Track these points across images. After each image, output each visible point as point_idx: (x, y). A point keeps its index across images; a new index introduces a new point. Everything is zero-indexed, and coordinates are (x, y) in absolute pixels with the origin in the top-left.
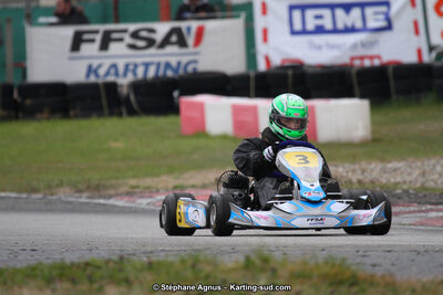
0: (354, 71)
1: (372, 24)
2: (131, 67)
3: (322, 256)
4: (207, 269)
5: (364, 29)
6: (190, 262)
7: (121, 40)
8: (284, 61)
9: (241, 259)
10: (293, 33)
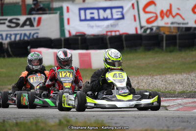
0: (108, 38)
1: (115, 16)
2: (9, 36)
3: (93, 119)
4: (42, 125)
5: (112, 19)
6: (34, 122)
7: (4, 23)
8: (77, 33)
9: (57, 121)
10: (81, 20)
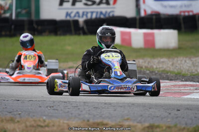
2: (85, 13)
7: (81, 1)
8: (152, 12)
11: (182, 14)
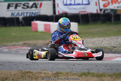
0: (80, 15)
1: (84, 3)
2: (23, 13)
5: (82, 4)
7: (20, 6)
11: (81, 13)
